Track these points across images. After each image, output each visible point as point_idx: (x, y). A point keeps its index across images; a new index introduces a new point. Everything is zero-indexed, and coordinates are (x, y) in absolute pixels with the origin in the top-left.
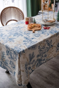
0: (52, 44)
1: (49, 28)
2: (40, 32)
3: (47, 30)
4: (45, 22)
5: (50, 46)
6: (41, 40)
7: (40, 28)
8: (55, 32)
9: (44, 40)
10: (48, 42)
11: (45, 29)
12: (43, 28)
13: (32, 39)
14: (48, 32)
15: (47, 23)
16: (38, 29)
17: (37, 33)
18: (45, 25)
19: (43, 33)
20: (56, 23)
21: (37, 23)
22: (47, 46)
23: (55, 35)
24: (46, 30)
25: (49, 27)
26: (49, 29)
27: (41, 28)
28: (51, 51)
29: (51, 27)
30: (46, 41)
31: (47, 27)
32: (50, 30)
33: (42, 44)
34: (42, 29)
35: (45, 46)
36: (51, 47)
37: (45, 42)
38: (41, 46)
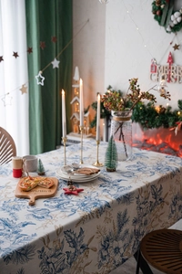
0: (85, 242)
1: (79, 191)
2: (53, 203)
3: (74, 198)
4: (70, 172)
5: (79, 248)
6: (51, 229)
7: (53, 191)
8: (95, 204)
9: (59, 231)
10: (73, 236)
11: (68, 194)
12: (61, 191)
13: (24, 225)
14: (75, 203)
15: (76, 177)
16: (48, 192)
17: (40, 208)
18: (70, 183)
19: (58, 206)
20: (102, 176)
21: (47, 174)
22: (67, 247)
23: (95, 215)
24: (70, 197)
25: (81, 188)
26: (80, 194)
27: (58, 190)
28: (82, 265)
29: (87, 189)
30: (65, 233)
31: (73, 187)
32: (82, 197)
33: (51, 243)
34: (58, 196)
35: (61, 249)
36: (82, 250)
37: (62, 237)
38: (46, 250)
